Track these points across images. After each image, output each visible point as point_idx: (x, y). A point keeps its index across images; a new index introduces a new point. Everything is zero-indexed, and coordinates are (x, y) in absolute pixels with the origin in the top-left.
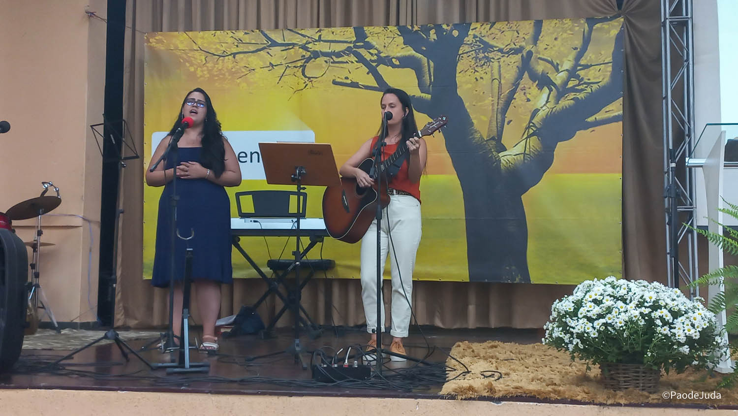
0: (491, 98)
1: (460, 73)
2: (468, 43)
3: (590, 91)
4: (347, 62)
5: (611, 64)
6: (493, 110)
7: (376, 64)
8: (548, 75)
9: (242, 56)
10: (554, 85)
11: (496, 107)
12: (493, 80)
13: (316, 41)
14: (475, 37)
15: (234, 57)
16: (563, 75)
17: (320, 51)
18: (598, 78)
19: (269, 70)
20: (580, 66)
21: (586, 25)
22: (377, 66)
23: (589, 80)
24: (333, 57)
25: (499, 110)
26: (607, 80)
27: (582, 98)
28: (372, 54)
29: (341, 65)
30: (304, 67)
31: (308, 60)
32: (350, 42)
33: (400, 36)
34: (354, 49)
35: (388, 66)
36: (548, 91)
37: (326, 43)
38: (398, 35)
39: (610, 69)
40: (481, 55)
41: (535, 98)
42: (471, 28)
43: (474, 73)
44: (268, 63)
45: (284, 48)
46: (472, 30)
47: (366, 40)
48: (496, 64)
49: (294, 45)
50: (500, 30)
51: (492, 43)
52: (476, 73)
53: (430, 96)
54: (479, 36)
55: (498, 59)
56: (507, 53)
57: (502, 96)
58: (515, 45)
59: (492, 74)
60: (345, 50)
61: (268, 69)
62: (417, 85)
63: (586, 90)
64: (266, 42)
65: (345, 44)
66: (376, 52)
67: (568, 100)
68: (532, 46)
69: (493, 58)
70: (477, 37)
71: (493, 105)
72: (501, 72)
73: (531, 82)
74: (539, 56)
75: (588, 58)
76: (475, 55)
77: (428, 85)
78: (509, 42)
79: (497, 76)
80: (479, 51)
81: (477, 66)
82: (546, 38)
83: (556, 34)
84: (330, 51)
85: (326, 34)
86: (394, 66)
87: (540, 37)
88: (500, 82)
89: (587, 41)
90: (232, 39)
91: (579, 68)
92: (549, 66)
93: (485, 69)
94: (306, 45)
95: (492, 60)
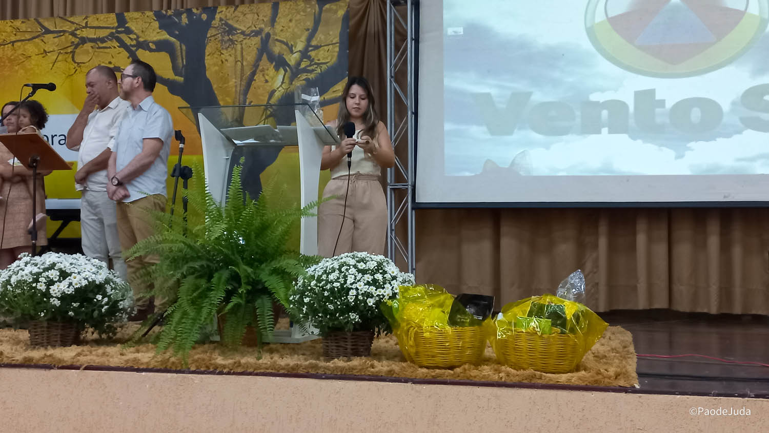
0: (234, 80)
1: (209, 55)
2: (215, 26)
3: (320, 72)
4: (110, 48)
5: (338, 44)
6: (236, 91)
7: (135, 48)
8: (284, 56)
9: (19, 44)
10: (289, 65)
11: (238, 89)
12: (236, 62)
13: (83, 27)
14: (221, 20)
15: (13, 45)
16: (296, 56)
17: (87, 38)
18: (327, 58)
19: (43, 57)
20: (312, 46)
21: (317, 6)
22: (136, 50)
23: (319, 60)
24: (98, 42)
25: (242, 92)
26: (335, 59)
27: (312, 78)
28: (131, 39)
29: (106, 50)
30: (73, 53)
31: (77, 46)
32: (113, 28)
33: (156, 20)
34: (117, 35)
35: (146, 50)
36: (283, 72)
37: (91, 30)
38: (154, 20)
39: (337, 49)
40: (226, 38)
41: (272, 79)
42: (218, 11)
43: (220, 55)
44: (43, 50)
45: (56, 35)
46: (219, 13)
47: (126, 25)
48: (239, 47)
49: (64, 32)
50: (242, 13)
51: (236, 26)
52: (222, 55)
53: (182, 79)
54: (225, 19)
55: (240, 42)
56: (248, 35)
57: (244, 78)
58: (256, 27)
59: (236, 58)
60: (109, 35)
61: (43, 55)
62: (171, 69)
63: (316, 70)
64: (40, 30)
65: (108, 30)
66: (135, 37)
67: (301, 80)
68: (270, 28)
69: (237, 41)
70: (223, 21)
71: (236, 86)
72: (244, 54)
73: (268, 64)
74: (276, 38)
75: (319, 39)
76: (220, 38)
77: (181, 68)
78: (250, 25)
79: (239, 59)
80: (225, 34)
81: (223, 49)
82: (281, 21)
83: (291, 15)
84: (95, 37)
85: (92, 21)
86: (151, 50)
87: (277, 19)
88: (242, 64)
89: (317, 22)
90: (11, 28)
91: (310, 49)
92: (285, 47)
93: (229, 52)
94: (75, 32)
95: (236, 43)
